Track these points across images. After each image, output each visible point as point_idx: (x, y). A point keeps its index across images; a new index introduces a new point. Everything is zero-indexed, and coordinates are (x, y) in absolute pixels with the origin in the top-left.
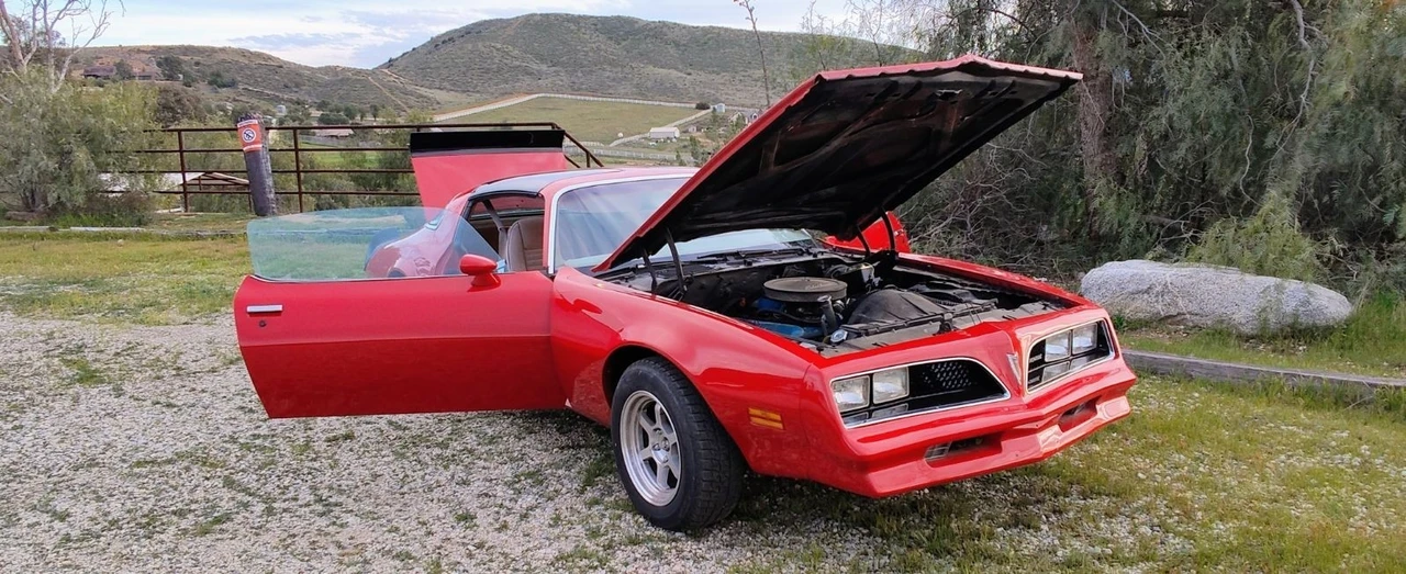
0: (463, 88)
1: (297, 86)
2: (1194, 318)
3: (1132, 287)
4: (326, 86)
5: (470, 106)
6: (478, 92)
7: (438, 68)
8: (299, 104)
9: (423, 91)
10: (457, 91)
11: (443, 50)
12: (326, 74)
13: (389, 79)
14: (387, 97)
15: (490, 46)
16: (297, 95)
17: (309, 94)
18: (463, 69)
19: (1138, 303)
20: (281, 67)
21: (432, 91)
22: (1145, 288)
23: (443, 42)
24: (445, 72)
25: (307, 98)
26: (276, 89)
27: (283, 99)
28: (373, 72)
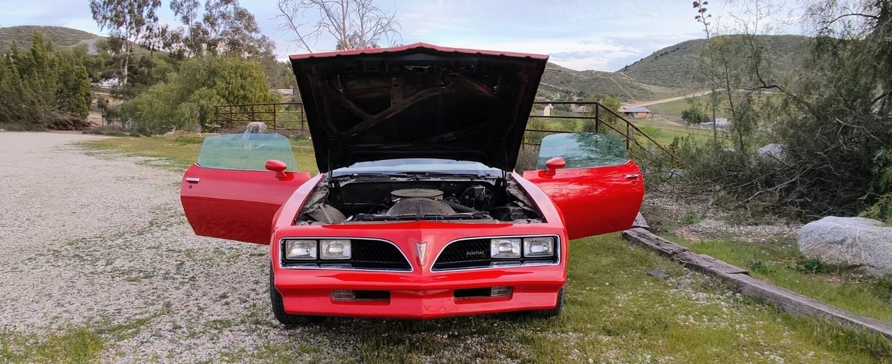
0: (670, 84)
1: (568, 82)
2: (872, 269)
3: (829, 238)
4: (585, 82)
5: (673, 95)
6: (680, 87)
7: (655, 71)
8: (567, 93)
9: (644, 86)
10: (666, 86)
11: (661, 59)
12: (586, 75)
13: (623, 78)
14: (620, 89)
15: (692, 57)
16: (567, 88)
17: (575, 88)
18: (672, 72)
19: (832, 252)
20: (560, 71)
21: (649, 86)
22: (840, 239)
23: (661, 55)
24: (659, 74)
25: (572, 89)
26: (556, 84)
27: (559, 90)
28: (614, 74)
